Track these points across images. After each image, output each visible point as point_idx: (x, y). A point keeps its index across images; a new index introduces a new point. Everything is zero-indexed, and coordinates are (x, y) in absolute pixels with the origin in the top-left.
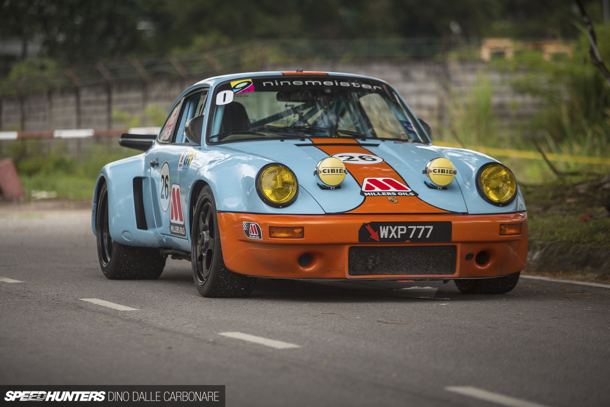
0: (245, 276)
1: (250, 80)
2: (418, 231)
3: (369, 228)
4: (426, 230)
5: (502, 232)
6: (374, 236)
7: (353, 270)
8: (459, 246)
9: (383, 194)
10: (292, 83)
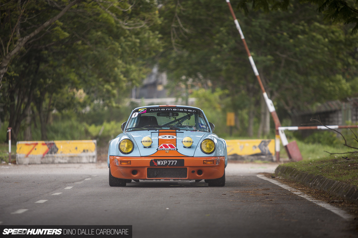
0: (117, 178)
1: (146, 109)
2: (171, 162)
3: (154, 161)
4: (174, 162)
5: (204, 163)
6: (155, 164)
7: (149, 176)
8: (188, 168)
9: (165, 149)
10: (161, 110)
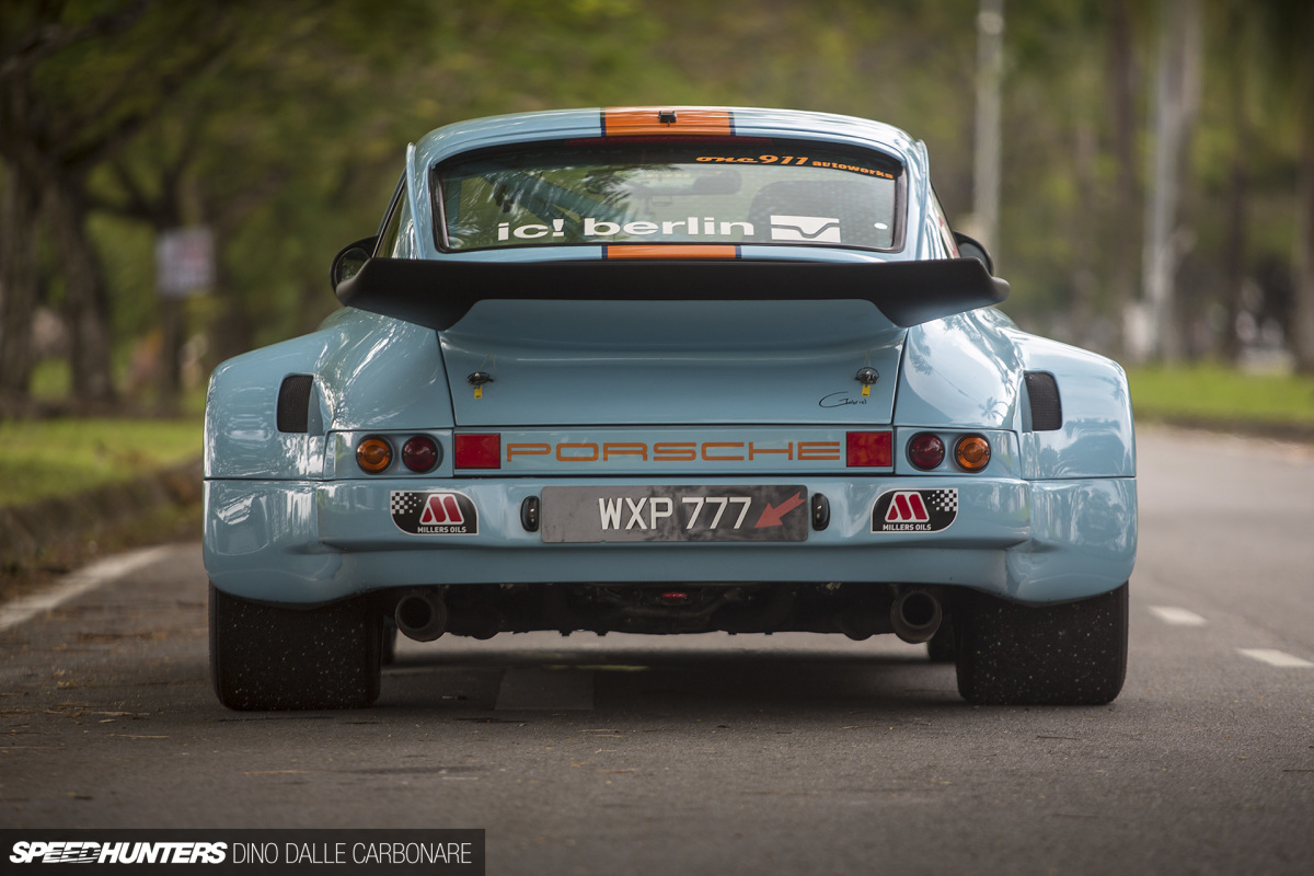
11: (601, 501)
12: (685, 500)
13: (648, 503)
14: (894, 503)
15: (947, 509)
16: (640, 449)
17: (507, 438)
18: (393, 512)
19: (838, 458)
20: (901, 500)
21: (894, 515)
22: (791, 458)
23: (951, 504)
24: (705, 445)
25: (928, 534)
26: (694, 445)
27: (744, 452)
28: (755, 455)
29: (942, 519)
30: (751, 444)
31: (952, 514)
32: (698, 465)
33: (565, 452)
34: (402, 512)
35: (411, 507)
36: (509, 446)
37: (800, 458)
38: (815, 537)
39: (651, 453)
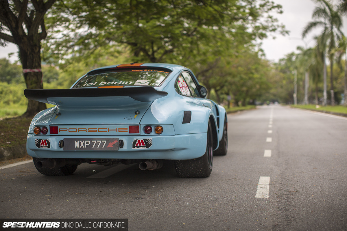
11: (75, 141)
12: (92, 141)
13: (85, 142)
14: (137, 142)
15: (150, 143)
16: (85, 130)
17: (59, 127)
18: (35, 143)
19: (127, 131)
20: (139, 141)
21: (137, 145)
22: (117, 131)
23: (151, 142)
24: (99, 129)
25: (145, 149)
26: (96, 129)
27: (107, 130)
28: (109, 131)
29: (148, 145)
30: (108, 128)
31: (151, 144)
32: (97, 133)
33: (70, 130)
34: (37, 143)
35: (38, 142)
36: (60, 129)
37: (119, 131)
38: (121, 150)
39: (87, 131)
